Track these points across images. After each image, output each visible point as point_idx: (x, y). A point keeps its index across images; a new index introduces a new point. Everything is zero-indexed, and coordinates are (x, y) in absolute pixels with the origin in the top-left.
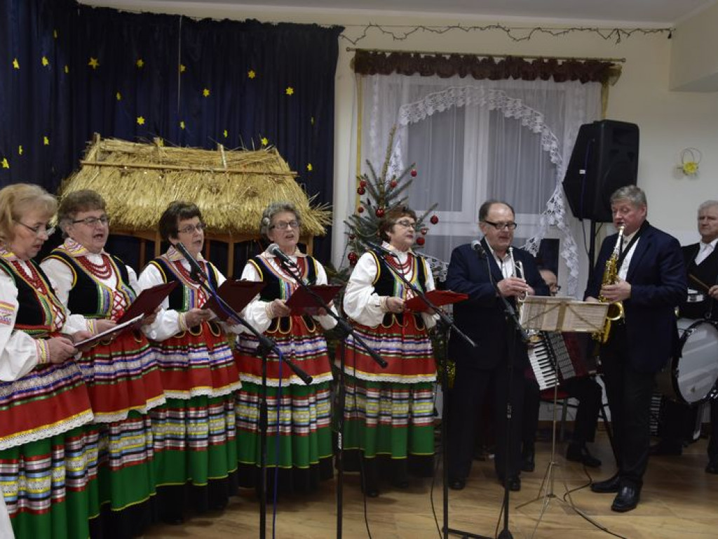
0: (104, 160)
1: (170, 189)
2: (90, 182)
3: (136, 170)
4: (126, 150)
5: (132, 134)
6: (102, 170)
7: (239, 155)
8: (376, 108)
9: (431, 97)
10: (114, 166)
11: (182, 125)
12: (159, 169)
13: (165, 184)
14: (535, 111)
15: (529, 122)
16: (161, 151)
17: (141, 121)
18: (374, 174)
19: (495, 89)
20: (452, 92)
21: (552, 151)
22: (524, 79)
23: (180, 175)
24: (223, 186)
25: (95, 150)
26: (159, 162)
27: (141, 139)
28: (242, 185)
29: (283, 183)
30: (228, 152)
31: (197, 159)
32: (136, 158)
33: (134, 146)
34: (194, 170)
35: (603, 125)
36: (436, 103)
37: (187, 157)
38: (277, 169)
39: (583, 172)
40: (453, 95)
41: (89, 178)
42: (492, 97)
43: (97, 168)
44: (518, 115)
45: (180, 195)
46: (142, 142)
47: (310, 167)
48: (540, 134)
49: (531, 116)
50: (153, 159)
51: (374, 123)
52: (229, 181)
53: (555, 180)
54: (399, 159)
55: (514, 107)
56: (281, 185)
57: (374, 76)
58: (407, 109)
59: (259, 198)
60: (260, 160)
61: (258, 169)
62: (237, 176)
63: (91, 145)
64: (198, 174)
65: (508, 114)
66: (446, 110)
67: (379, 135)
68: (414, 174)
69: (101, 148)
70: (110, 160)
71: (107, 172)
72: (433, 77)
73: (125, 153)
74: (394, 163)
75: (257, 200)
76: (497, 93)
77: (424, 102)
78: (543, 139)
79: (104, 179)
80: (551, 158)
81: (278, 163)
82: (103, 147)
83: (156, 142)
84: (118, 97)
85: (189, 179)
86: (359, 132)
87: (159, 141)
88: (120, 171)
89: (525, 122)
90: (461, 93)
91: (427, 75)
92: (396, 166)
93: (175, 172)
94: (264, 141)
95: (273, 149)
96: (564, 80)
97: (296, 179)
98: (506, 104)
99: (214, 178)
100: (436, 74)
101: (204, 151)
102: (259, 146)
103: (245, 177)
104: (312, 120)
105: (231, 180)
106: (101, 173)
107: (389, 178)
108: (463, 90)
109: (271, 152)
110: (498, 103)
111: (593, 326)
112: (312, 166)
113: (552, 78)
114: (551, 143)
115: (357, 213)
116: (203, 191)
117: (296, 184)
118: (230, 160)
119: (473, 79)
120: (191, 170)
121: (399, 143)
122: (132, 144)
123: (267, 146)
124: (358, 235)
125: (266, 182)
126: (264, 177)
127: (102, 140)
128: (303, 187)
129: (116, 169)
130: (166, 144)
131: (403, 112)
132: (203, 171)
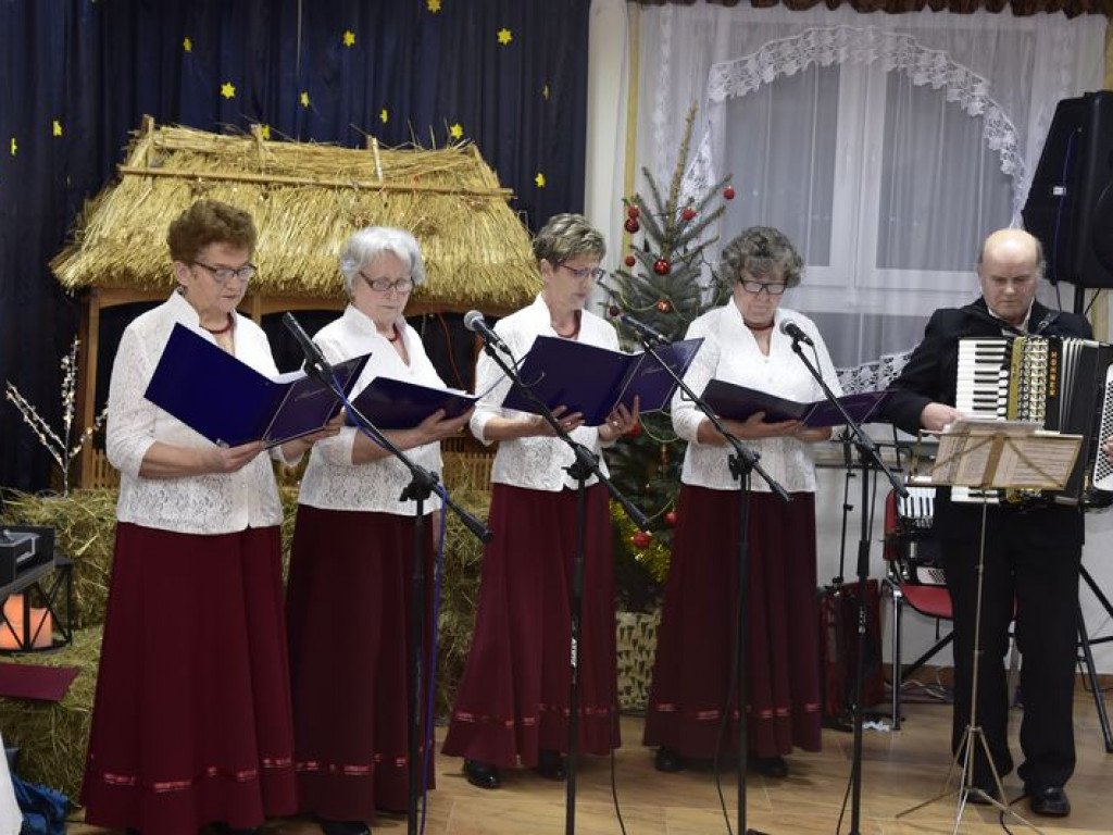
0: (161, 165)
1: (279, 219)
2: (136, 205)
3: (218, 184)
4: (201, 148)
5: (213, 118)
6: (157, 184)
7: (407, 158)
8: (665, 69)
9: (769, 49)
10: (179, 177)
11: (305, 100)
12: (259, 183)
13: (270, 209)
14: (972, 74)
15: (961, 94)
16: (264, 148)
17: (228, 91)
18: (656, 196)
19: (896, 30)
20: (811, 38)
21: (1004, 151)
22: (952, 10)
23: (297, 193)
24: (375, 214)
25: (146, 147)
26: (260, 171)
27: (228, 127)
28: (410, 213)
29: (487, 211)
30: (386, 152)
31: (330, 165)
32: (219, 161)
33: (216, 139)
34: (324, 186)
35: (1097, 102)
36: (779, 60)
37: (310, 161)
38: (476, 184)
39: (1059, 191)
40: (813, 45)
41: (134, 199)
42: (889, 47)
43: (149, 179)
44: (939, 80)
45: (296, 230)
46: (229, 133)
47: (540, 180)
48: (980, 117)
49: (965, 83)
50: (249, 164)
51: (661, 97)
52: (386, 205)
53: (1011, 206)
54: (708, 164)
55: (933, 65)
56: (482, 213)
57: (663, 8)
58: (725, 72)
59: (440, 237)
60: (445, 168)
61: (439, 184)
62: (401, 196)
63: (138, 138)
64: (330, 192)
65: (920, 80)
66: (799, 71)
67: (671, 119)
68: (729, 195)
69: (156, 144)
70: (172, 166)
71: (166, 186)
72: (774, 9)
73: (198, 153)
74: (697, 173)
75: (436, 240)
76: (898, 38)
77: (757, 58)
78: (987, 127)
79: (161, 200)
80: (1002, 163)
81: (477, 173)
82: (159, 142)
83: (253, 131)
84: (187, 45)
85: (314, 201)
86: (632, 115)
87: (261, 131)
88: (189, 185)
89: (953, 95)
90: (829, 40)
91: (766, 6)
92: (702, 179)
93: (288, 189)
94: (456, 131)
95: (469, 146)
96: (1032, 13)
97: (511, 204)
98: (917, 60)
99: (358, 200)
100: (781, 4)
101: (342, 150)
102: (443, 140)
103: (417, 198)
104: (546, 92)
105: (390, 202)
106: (155, 189)
107: (682, 201)
108: (833, 33)
109: (464, 153)
110: (901, 59)
111: (1049, 478)
112: (545, 177)
113: (1008, 9)
114: (1004, 134)
115: (624, 268)
116: (338, 225)
117: (511, 213)
118: (388, 166)
119: (855, 12)
120: (317, 185)
121: (707, 135)
122: (212, 136)
123: (462, 138)
124: (625, 309)
125: (453, 207)
126: (451, 199)
127: (157, 128)
128: (522, 218)
129: (183, 181)
130: (275, 137)
131: (716, 75)
132: (340, 187)
